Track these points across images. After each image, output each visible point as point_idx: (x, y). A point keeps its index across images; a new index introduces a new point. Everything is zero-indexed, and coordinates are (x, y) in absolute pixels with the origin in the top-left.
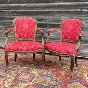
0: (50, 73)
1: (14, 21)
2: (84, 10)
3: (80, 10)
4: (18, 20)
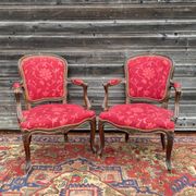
2: (169, 36)
3: (161, 36)
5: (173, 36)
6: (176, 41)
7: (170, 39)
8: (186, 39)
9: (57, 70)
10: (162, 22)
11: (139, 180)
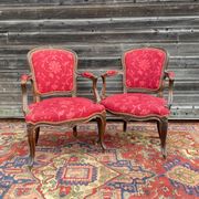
0: (120, 158)
1: (29, 56)
2: (161, 31)
3: (153, 31)
4: (38, 54)
5: (164, 31)
6: (167, 35)
7: (161, 34)
8: (176, 34)
9: (66, 63)
10: (154, 19)
11: (133, 161)
